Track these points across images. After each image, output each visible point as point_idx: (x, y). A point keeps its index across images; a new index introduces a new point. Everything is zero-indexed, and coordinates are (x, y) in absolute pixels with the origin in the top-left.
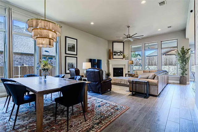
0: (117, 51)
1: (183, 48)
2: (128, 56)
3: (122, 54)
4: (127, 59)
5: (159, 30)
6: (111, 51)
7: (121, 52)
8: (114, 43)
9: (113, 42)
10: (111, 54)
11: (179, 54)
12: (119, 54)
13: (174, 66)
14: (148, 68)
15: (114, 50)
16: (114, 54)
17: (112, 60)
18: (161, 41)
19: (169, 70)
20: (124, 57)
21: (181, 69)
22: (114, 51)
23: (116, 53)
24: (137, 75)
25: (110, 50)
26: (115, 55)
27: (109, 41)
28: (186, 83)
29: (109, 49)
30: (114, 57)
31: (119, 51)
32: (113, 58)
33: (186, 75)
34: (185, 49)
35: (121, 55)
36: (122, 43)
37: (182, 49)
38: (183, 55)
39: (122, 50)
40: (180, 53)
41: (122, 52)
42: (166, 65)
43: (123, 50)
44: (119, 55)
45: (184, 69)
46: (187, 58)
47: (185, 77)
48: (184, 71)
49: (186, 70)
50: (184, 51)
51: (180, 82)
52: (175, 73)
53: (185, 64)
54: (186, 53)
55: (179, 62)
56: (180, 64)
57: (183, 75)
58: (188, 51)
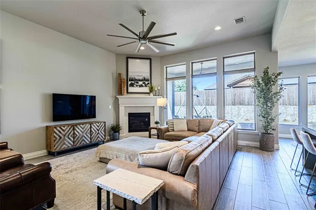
0: (137, 78)
1: (266, 72)
2: (159, 88)
3: (148, 84)
4: (157, 94)
5: (218, 28)
6: (124, 76)
7: (144, 80)
8: (130, 60)
9: (127, 58)
10: (123, 84)
11: (259, 83)
12: (141, 83)
13: (246, 106)
14: (205, 110)
15: (131, 75)
16: (130, 83)
17: (126, 96)
18: (224, 58)
19: (239, 112)
20: (151, 90)
21: (264, 117)
22: (129, 77)
23: (134, 82)
24: (173, 130)
25: (120, 74)
26: (132, 85)
27: (118, 55)
28: (273, 147)
29: (118, 72)
30: (131, 89)
31: (141, 78)
32: (127, 93)
33: (273, 129)
34: (270, 73)
35: (146, 86)
36: (148, 61)
37: (264, 73)
38: (266, 85)
39: (147, 76)
40: (261, 82)
41: (147, 80)
42: (234, 104)
43: (149, 75)
44: (141, 86)
45: (269, 116)
46: (274, 94)
47: (271, 135)
48: (268, 122)
49: (272, 120)
50: (269, 78)
51: (260, 145)
52: (248, 118)
53: (271, 107)
54: (272, 83)
55: (259, 102)
56: (261, 107)
57: (266, 130)
58: (276, 77)
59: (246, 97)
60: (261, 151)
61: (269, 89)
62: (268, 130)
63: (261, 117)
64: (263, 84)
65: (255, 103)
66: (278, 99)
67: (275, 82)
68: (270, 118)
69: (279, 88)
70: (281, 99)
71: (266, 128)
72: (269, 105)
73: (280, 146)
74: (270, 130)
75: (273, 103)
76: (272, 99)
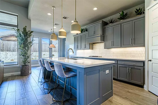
1: (25, 29)
11: (20, 34)
13: (11, 52)
19: (6, 56)
21: (23, 56)
28: (29, 72)
33: (29, 62)
34: (27, 30)
38: (25, 37)
40: (22, 34)
42: (2, 51)
45: (26, 55)
46: (29, 42)
47: (27, 66)
48: (26, 59)
49: (28, 57)
50: (27, 33)
51: (21, 73)
52: (13, 59)
53: (27, 50)
54: (28, 36)
55: (21, 46)
56: (22, 49)
57: (25, 63)
58: (30, 33)
59: (12, 47)
60: (21, 77)
61: (26, 39)
62: (26, 63)
63: (22, 56)
64: (23, 36)
65: (18, 47)
66: (31, 46)
67: (30, 36)
68: (27, 56)
69: (32, 40)
70: (33, 46)
71: (25, 62)
72: (26, 48)
73: (32, 71)
74: (27, 63)
75: (28, 48)
76: (28, 45)
